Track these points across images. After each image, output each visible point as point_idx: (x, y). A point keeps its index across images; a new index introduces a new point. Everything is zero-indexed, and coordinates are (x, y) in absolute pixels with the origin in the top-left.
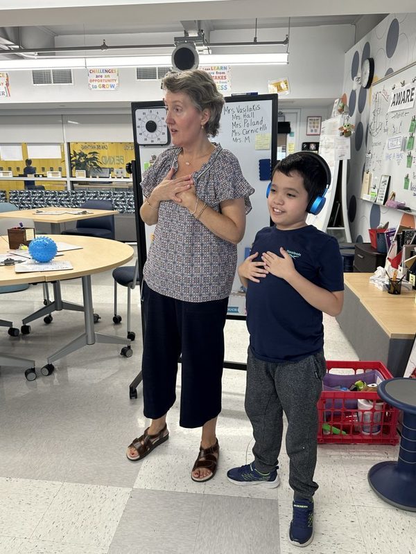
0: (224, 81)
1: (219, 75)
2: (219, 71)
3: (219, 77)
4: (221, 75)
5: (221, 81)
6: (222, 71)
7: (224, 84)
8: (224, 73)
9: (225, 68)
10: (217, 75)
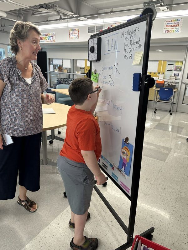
0: (177, 27)
1: (175, 24)
2: (175, 22)
3: (175, 25)
4: (177, 24)
5: (176, 27)
6: (177, 22)
7: (177, 29)
8: (178, 23)
9: (179, 20)
10: (174, 24)
